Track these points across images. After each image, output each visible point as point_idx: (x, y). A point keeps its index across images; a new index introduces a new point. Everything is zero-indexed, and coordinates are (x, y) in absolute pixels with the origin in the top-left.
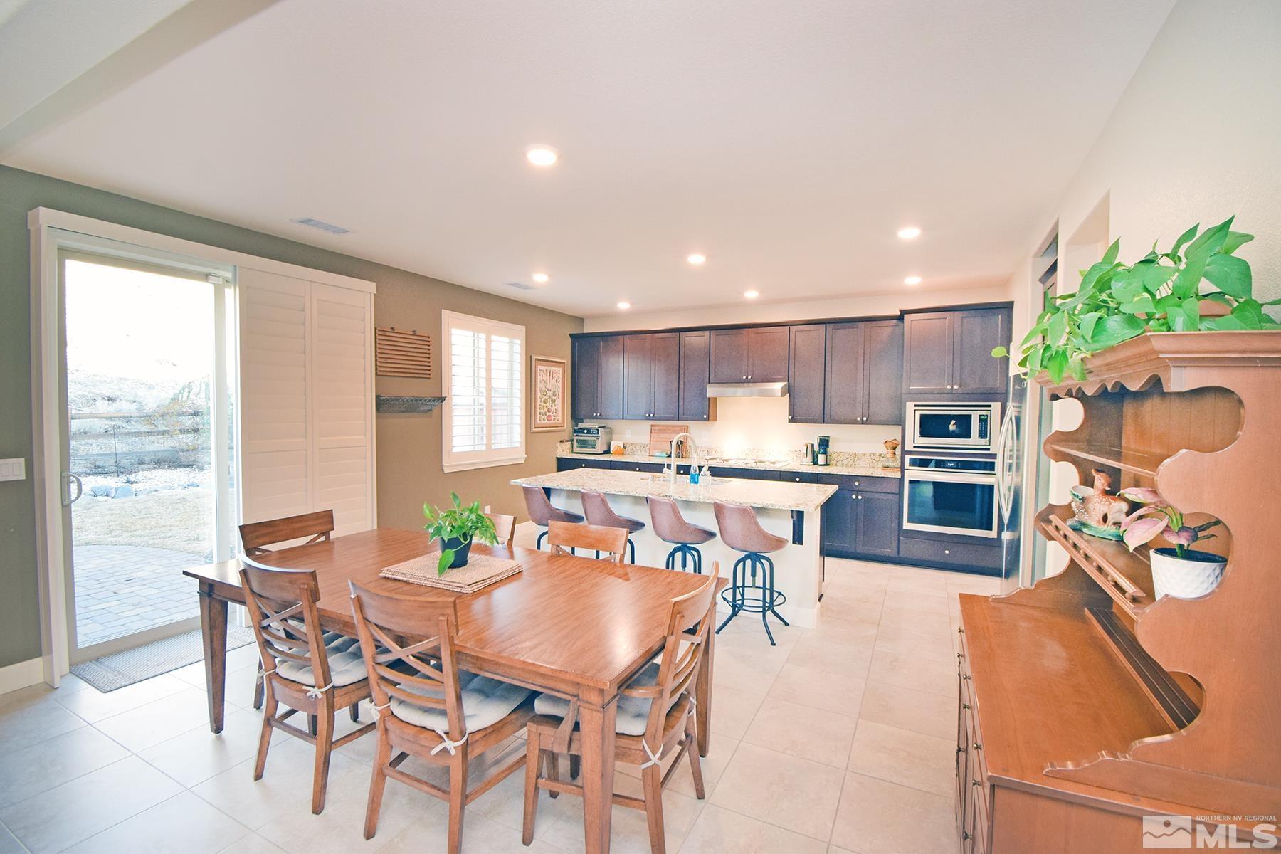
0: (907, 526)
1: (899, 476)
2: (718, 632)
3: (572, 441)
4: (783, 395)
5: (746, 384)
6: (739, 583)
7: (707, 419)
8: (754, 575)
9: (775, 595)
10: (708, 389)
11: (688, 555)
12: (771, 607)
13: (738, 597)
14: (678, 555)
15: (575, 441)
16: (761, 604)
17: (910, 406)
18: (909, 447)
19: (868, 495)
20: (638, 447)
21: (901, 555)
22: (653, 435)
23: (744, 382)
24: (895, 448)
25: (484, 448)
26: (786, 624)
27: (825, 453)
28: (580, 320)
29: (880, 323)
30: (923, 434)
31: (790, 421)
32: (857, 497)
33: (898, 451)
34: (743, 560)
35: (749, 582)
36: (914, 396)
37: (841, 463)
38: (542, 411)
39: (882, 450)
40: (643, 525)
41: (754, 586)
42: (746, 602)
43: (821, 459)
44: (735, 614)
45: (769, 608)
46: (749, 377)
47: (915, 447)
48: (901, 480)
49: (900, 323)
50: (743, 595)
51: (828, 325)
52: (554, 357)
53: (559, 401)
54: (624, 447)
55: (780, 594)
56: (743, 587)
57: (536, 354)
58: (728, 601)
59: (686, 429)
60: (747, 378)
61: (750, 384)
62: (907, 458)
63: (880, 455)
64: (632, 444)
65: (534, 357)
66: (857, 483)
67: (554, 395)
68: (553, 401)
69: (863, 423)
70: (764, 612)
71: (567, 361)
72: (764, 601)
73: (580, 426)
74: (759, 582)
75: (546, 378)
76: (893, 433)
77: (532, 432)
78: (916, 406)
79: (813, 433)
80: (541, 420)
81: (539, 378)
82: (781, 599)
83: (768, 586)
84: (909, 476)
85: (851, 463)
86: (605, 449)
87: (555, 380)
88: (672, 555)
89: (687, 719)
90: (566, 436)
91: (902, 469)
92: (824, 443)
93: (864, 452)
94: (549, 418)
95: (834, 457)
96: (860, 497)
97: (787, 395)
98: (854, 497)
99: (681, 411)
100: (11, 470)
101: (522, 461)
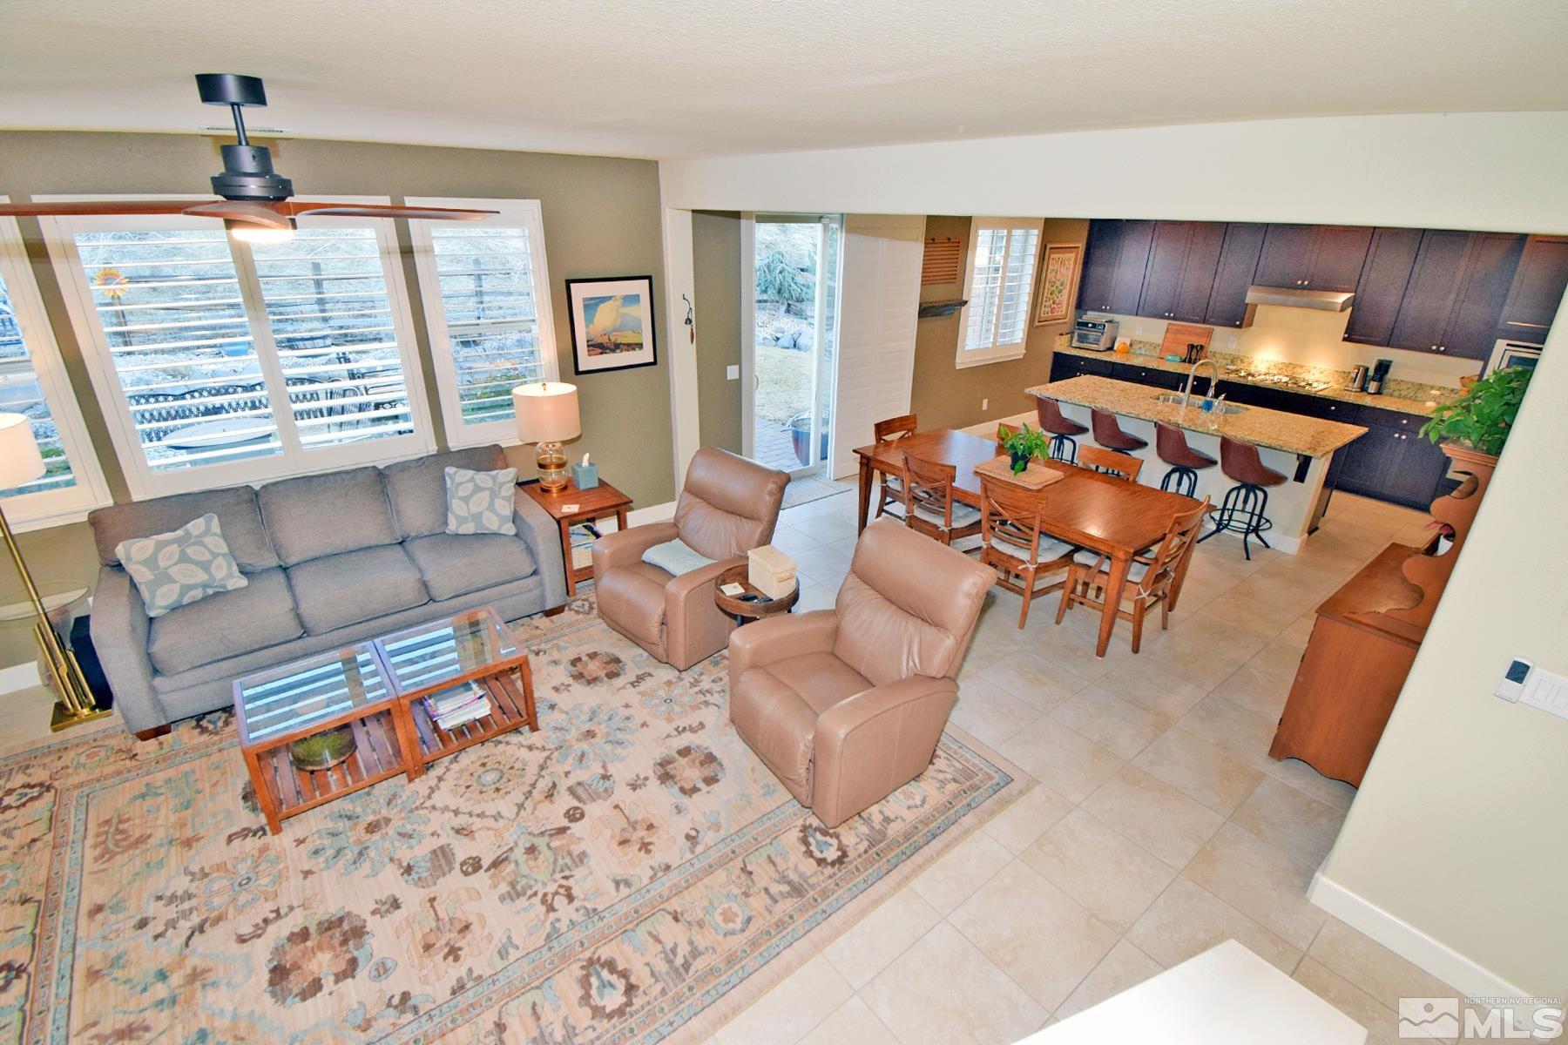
2: (1198, 542)
3: (1073, 333)
4: (1344, 308)
5: (1299, 291)
6: (1230, 506)
7: (1240, 327)
8: (1245, 502)
9: (1263, 521)
10: (1249, 293)
11: (1185, 477)
12: (1256, 530)
13: (1226, 517)
14: (1175, 476)
15: (1076, 335)
16: (1246, 526)
17: (1500, 345)
20: (1148, 347)
22: (1167, 335)
23: (1297, 288)
25: (990, 344)
26: (1267, 546)
27: (1381, 380)
31: (1345, 340)
32: (1400, 435)
34: (1238, 489)
35: (1239, 505)
36: (1509, 333)
37: (1396, 394)
38: (1048, 304)
39: (1457, 385)
40: (1146, 444)
41: (1243, 511)
42: (1232, 523)
43: (1373, 387)
44: (1218, 530)
45: (1253, 531)
46: (1306, 283)
50: (1230, 517)
51: (1425, 236)
52: (1069, 243)
53: (1066, 292)
54: (1131, 345)
55: (1268, 521)
56: (1233, 510)
57: (1051, 243)
58: (1214, 520)
59: (1209, 334)
60: (1303, 284)
61: (1305, 292)
63: (1452, 390)
64: (1141, 342)
65: (1049, 246)
66: (1405, 422)
67: (1062, 285)
68: (1060, 291)
69: (1437, 352)
70: (1246, 534)
71: (1081, 246)
72: (1249, 524)
73: (1085, 318)
74: (1249, 508)
75: (1058, 266)
76: (1472, 369)
77: (1036, 326)
78: (1508, 344)
79: (1372, 355)
80: (1044, 312)
81: (1051, 267)
82: (1268, 525)
83: (1257, 511)
85: (1408, 396)
86: (1108, 345)
88: (1168, 476)
89: (1167, 584)
90: (1065, 329)
92: (1383, 368)
94: (1053, 310)
95: (1392, 385)
96: (1404, 437)
97: (1350, 309)
98: (1397, 435)
99: (1209, 313)
100: (732, 372)
101: (1021, 357)
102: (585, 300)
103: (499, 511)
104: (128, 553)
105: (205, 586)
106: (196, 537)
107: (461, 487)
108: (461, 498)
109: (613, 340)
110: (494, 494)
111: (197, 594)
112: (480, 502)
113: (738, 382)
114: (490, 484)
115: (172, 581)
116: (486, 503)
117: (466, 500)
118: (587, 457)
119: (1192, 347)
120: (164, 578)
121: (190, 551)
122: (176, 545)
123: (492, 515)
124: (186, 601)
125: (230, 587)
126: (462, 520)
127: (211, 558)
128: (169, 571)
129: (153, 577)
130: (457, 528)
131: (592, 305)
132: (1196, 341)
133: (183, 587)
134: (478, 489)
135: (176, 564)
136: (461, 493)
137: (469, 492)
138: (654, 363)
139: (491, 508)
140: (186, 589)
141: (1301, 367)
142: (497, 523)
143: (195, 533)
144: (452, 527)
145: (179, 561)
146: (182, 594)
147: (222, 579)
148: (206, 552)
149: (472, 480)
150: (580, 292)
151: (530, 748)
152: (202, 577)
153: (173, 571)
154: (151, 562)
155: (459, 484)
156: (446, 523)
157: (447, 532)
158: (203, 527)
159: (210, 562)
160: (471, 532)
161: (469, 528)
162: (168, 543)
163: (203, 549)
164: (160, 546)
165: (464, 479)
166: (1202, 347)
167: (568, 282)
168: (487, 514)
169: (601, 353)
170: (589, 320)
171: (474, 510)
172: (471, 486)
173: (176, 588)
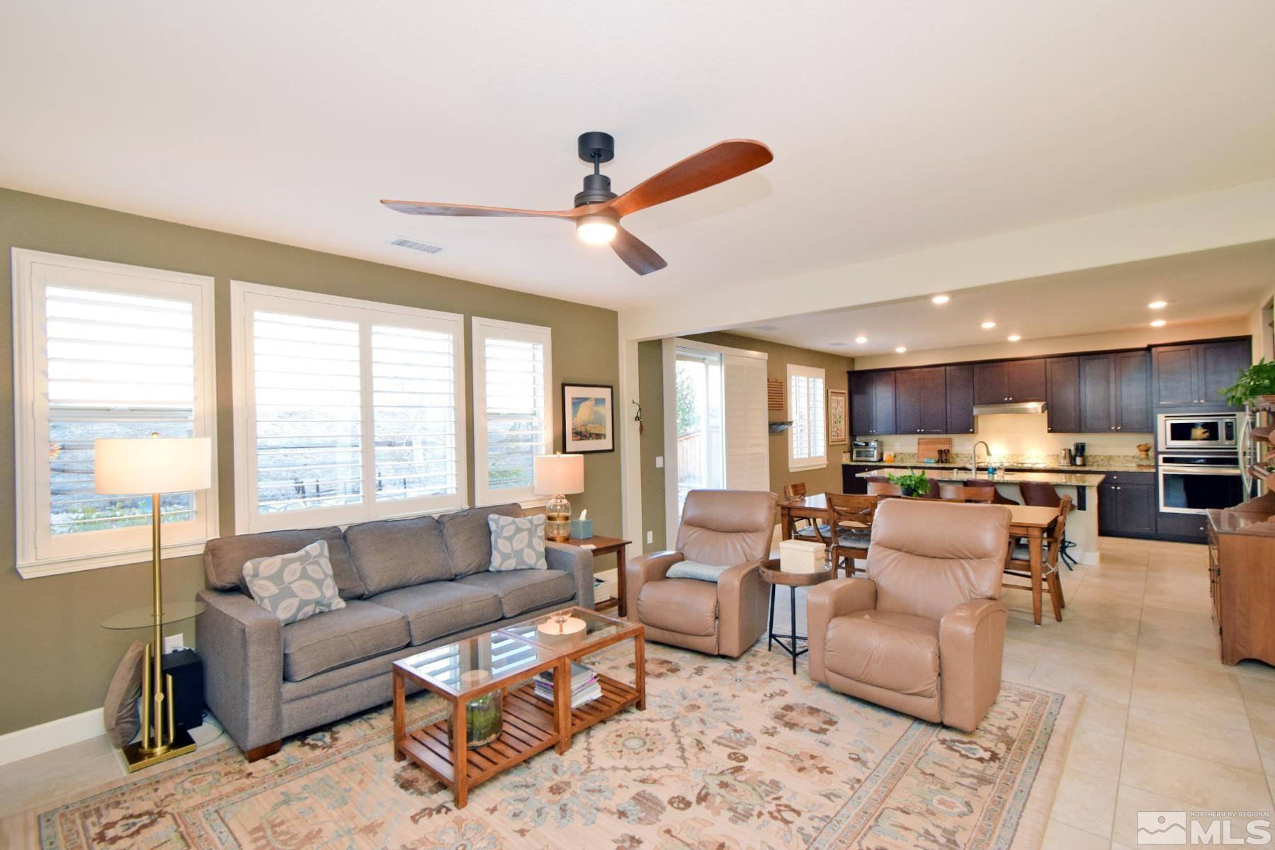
0: (1163, 509)
1: (1154, 470)
3: (852, 451)
4: (1043, 412)
5: (1007, 404)
7: (973, 432)
10: (973, 409)
15: (854, 452)
17: (1161, 418)
18: (1161, 448)
19: (1126, 487)
20: (907, 456)
21: (1159, 532)
22: (921, 446)
23: (1005, 402)
24: (1147, 450)
25: (807, 456)
26: (1076, 563)
27: (1082, 455)
28: (852, 360)
29: (1129, 354)
30: (1174, 438)
31: (1049, 432)
32: (1116, 487)
33: (1151, 453)
36: (1164, 409)
37: (1096, 464)
38: (835, 430)
39: (1136, 452)
43: (1079, 461)
46: (1011, 399)
47: (1167, 448)
48: (1156, 474)
49: (1148, 354)
51: (1080, 357)
52: (840, 389)
53: (843, 422)
54: (895, 457)
55: (1070, 542)
57: (831, 388)
59: (950, 442)
60: (1008, 399)
61: (1012, 404)
62: (1161, 457)
63: (1134, 457)
64: (901, 454)
65: (830, 391)
66: (1115, 477)
67: (840, 417)
68: (840, 422)
69: (1117, 431)
71: (846, 391)
73: (857, 441)
75: (836, 405)
76: (1146, 439)
77: (830, 447)
78: (1166, 417)
79: (1070, 440)
80: (834, 436)
81: (832, 405)
84: (1164, 470)
85: (1106, 463)
86: (879, 457)
87: (841, 405)
90: (846, 448)
91: (1156, 466)
92: (1080, 449)
93: (1118, 454)
94: (838, 435)
95: (1090, 459)
96: (1118, 488)
97: (1046, 411)
98: (1113, 488)
99: (949, 426)
100: (659, 462)
101: (825, 466)
102: (573, 399)
103: (536, 547)
104: (256, 569)
105: (318, 603)
106: (314, 557)
107: (506, 529)
108: (506, 538)
109: (588, 429)
110: (532, 533)
111: (309, 610)
112: (521, 541)
113: (663, 469)
114: (528, 526)
115: (294, 595)
116: (526, 541)
117: (510, 539)
118: (584, 513)
119: (940, 452)
120: (287, 592)
121: (310, 569)
122: (298, 563)
123: (531, 552)
124: (300, 616)
125: (333, 608)
126: (505, 557)
127: (323, 577)
128: (292, 586)
129: (277, 591)
130: (501, 565)
131: (578, 402)
132: (943, 447)
133: (301, 601)
134: (518, 530)
135: (297, 580)
136: (505, 534)
137: (512, 532)
138: (612, 450)
139: (530, 545)
140: (304, 604)
141: (1022, 455)
142: (535, 558)
143: (314, 553)
144: (496, 563)
145: (301, 578)
146: (299, 609)
147: (329, 599)
148: (321, 572)
149: (513, 523)
150: (571, 392)
151: (650, 720)
152: (316, 594)
153: (296, 587)
154: (276, 578)
155: (503, 527)
156: (490, 562)
157: (491, 569)
158: (318, 550)
159: (323, 581)
160: (512, 568)
161: (510, 564)
162: (292, 561)
163: (318, 569)
164: (285, 564)
165: (506, 523)
166: (948, 451)
167: (563, 386)
168: (527, 550)
169: (581, 440)
170: (575, 412)
171: (516, 547)
172: (513, 527)
173: (295, 602)
